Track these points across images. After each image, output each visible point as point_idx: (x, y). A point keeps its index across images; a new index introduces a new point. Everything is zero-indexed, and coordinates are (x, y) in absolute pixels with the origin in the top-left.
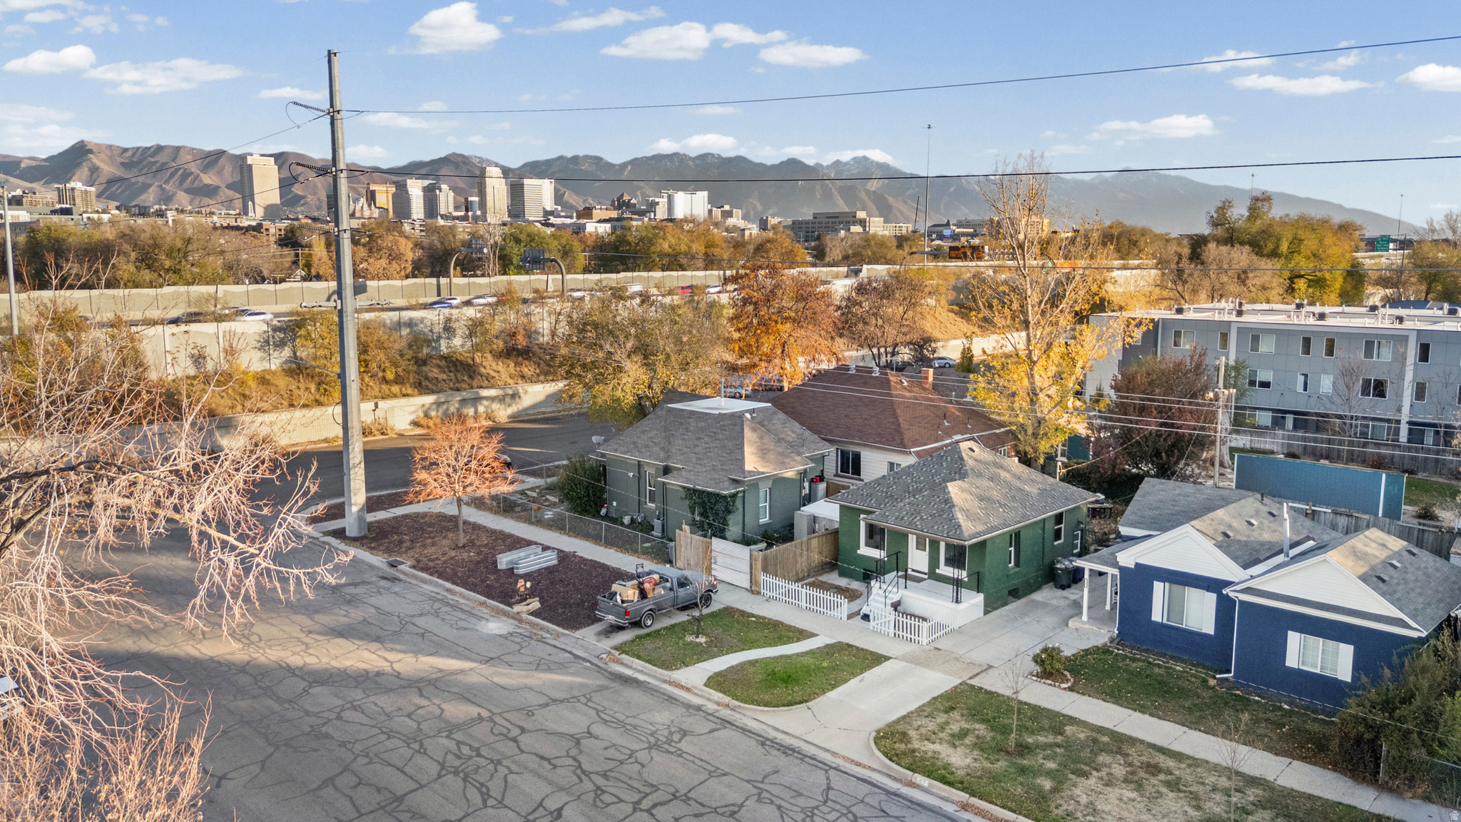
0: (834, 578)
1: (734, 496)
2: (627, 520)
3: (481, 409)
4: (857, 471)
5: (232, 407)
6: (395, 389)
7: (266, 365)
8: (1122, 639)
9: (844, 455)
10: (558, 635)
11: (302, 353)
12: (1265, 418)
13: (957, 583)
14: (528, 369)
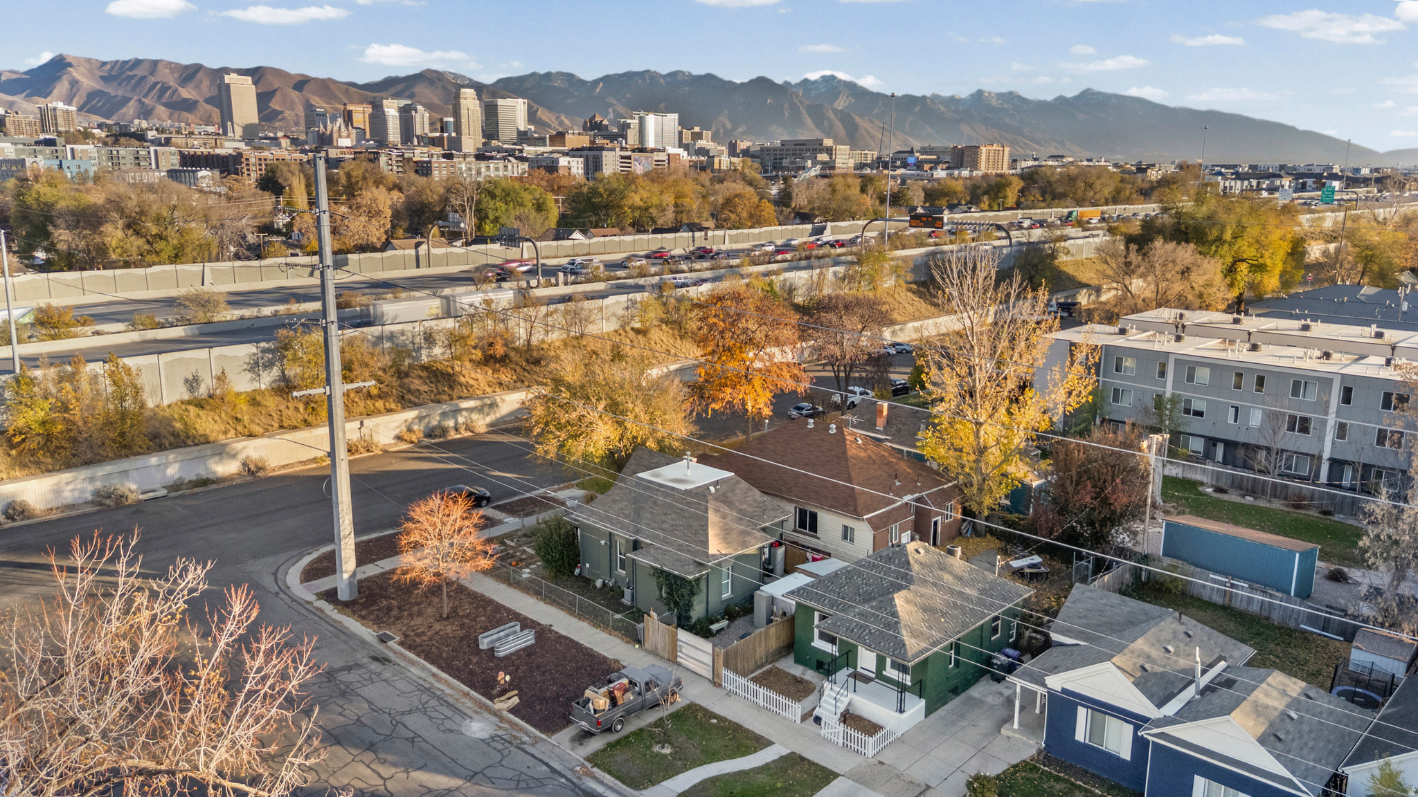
0: (790, 667)
1: (698, 580)
2: (599, 583)
3: (461, 420)
4: (814, 528)
5: (225, 433)
6: (379, 404)
7: (256, 385)
8: (1047, 755)
9: (803, 513)
10: (536, 741)
11: (290, 372)
12: (1197, 445)
13: (902, 688)
14: (506, 376)
